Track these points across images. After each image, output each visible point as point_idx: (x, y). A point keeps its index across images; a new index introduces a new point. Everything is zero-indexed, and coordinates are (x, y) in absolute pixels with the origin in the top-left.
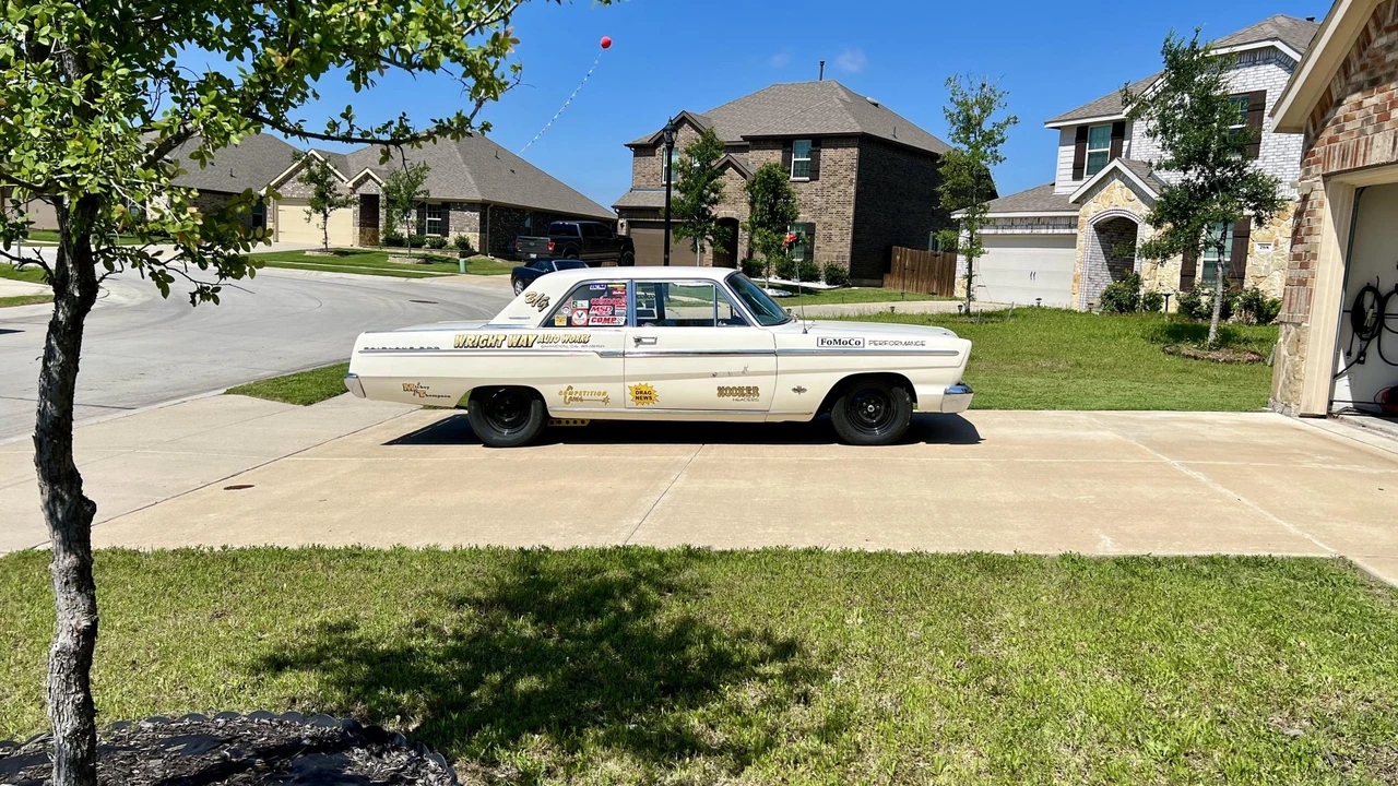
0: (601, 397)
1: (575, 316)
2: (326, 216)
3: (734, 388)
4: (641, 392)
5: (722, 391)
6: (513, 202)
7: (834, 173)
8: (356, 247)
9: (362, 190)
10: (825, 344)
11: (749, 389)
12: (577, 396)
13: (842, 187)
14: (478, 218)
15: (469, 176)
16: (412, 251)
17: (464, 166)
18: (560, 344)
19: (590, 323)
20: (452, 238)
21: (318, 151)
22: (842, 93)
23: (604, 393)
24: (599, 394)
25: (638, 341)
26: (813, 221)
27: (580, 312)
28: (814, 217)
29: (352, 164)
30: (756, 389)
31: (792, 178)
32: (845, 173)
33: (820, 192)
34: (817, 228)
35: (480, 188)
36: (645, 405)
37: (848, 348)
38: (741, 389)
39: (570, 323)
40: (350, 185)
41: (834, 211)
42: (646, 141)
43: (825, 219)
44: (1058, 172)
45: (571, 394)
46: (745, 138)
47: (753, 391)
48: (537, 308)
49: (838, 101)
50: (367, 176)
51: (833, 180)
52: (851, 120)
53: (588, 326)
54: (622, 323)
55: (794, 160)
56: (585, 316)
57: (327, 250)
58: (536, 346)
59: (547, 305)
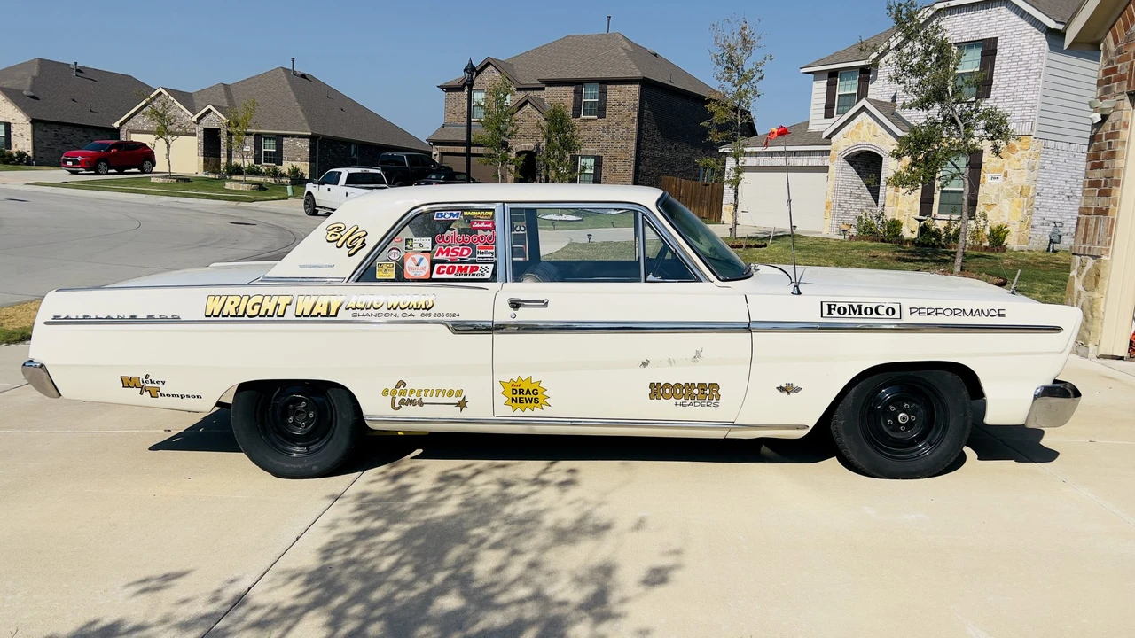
0: (455, 400)
1: (409, 263)
2: (169, 146)
3: (678, 385)
4: (521, 391)
5: (657, 390)
6: (340, 136)
7: (619, 112)
8: (201, 174)
9: (205, 123)
10: (835, 313)
11: (702, 386)
12: (413, 397)
13: (625, 125)
14: (308, 150)
15: (300, 113)
16: (247, 178)
17: (297, 104)
18: (384, 310)
19: (435, 276)
20: (285, 167)
21: (165, 89)
22: (625, 44)
23: (459, 393)
24: (451, 393)
25: (515, 305)
26: (600, 154)
27: (418, 257)
28: (601, 150)
29: (197, 101)
30: (715, 387)
31: (582, 116)
32: (627, 113)
33: (607, 129)
34: (604, 160)
35: (310, 123)
36: (528, 413)
37: (873, 320)
38: (689, 386)
39: (400, 277)
40: (194, 119)
41: (619, 145)
42: (456, 83)
43: (611, 152)
44: (812, 112)
45: (403, 393)
46: (542, 81)
47: (709, 392)
48: (345, 250)
49: (623, 50)
50: (209, 111)
51: (617, 118)
52: (633, 66)
53: (431, 280)
54: (488, 276)
55: (583, 100)
56: (426, 264)
57: (171, 177)
58: (343, 315)
59: (364, 245)
